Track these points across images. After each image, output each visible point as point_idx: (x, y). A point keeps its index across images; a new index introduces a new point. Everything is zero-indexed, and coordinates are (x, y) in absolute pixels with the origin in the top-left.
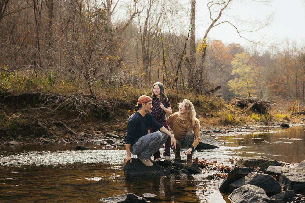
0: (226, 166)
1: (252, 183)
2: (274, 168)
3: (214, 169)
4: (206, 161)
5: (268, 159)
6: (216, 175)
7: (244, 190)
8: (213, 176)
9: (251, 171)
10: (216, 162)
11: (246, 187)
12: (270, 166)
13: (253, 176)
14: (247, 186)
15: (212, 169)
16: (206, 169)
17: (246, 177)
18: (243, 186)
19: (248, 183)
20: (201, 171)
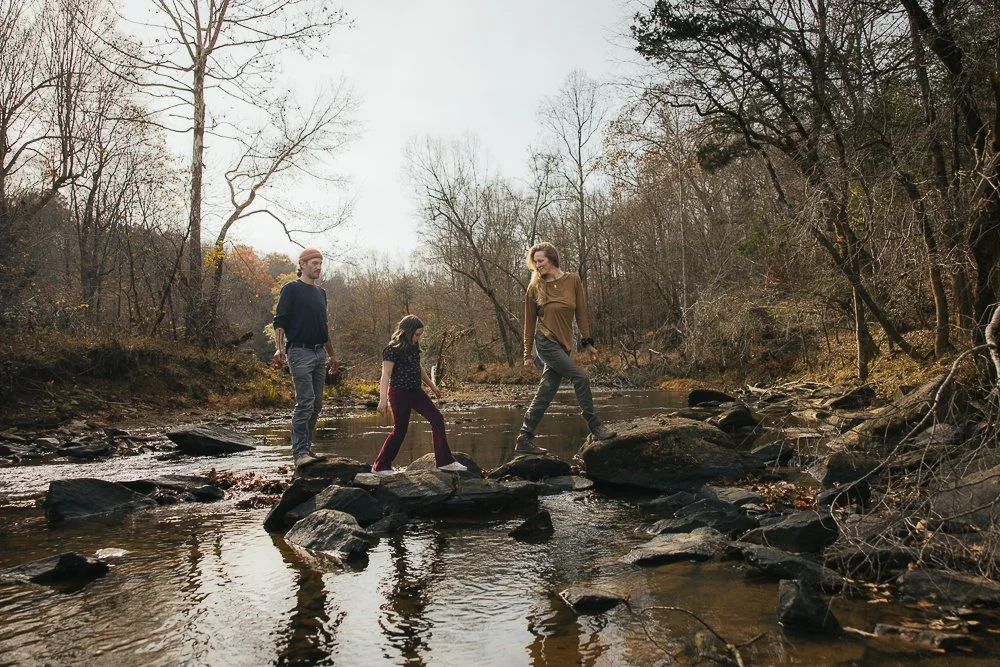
0: (274, 481)
1: (329, 506)
2: (366, 478)
3: (251, 488)
4: (231, 474)
5: (355, 462)
6: (254, 499)
7: (315, 521)
8: (249, 501)
9: (326, 484)
10: (252, 475)
11: (320, 515)
12: (359, 474)
13: (332, 492)
14: (322, 512)
15: (244, 490)
16: (234, 490)
17: (318, 496)
18: (315, 513)
19: (323, 508)
20: (223, 494)
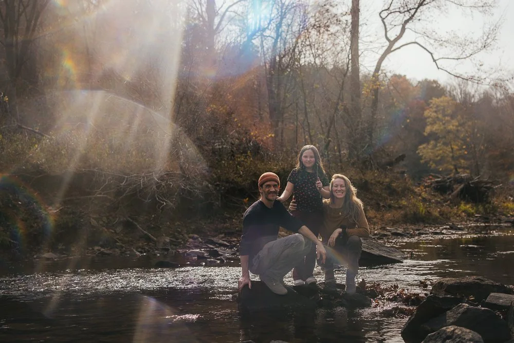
0: (415, 294)
1: (457, 323)
2: (500, 298)
3: (394, 299)
4: (379, 285)
5: (488, 282)
6: (396, 309)
7: (444, 336)
8: (392, 311)
9: (457, 301)
10: (396, 287)
11: (448, 330)
12: (492, 294)
13: (461, 310)
14: (451, 328)
15: (389, 299)
16: (380, 299)
17: (449, 313)
18: (445, 328)
19: (452, 324)
20: (371, 302)
